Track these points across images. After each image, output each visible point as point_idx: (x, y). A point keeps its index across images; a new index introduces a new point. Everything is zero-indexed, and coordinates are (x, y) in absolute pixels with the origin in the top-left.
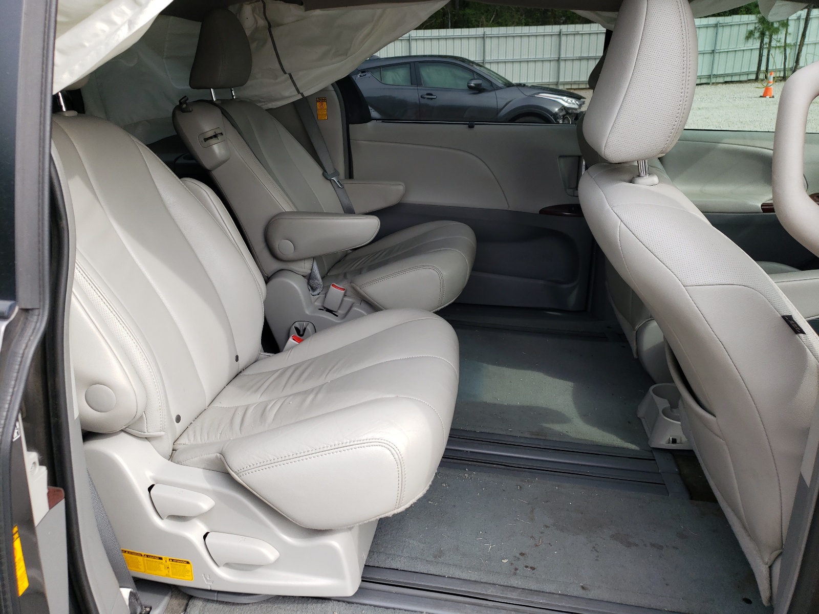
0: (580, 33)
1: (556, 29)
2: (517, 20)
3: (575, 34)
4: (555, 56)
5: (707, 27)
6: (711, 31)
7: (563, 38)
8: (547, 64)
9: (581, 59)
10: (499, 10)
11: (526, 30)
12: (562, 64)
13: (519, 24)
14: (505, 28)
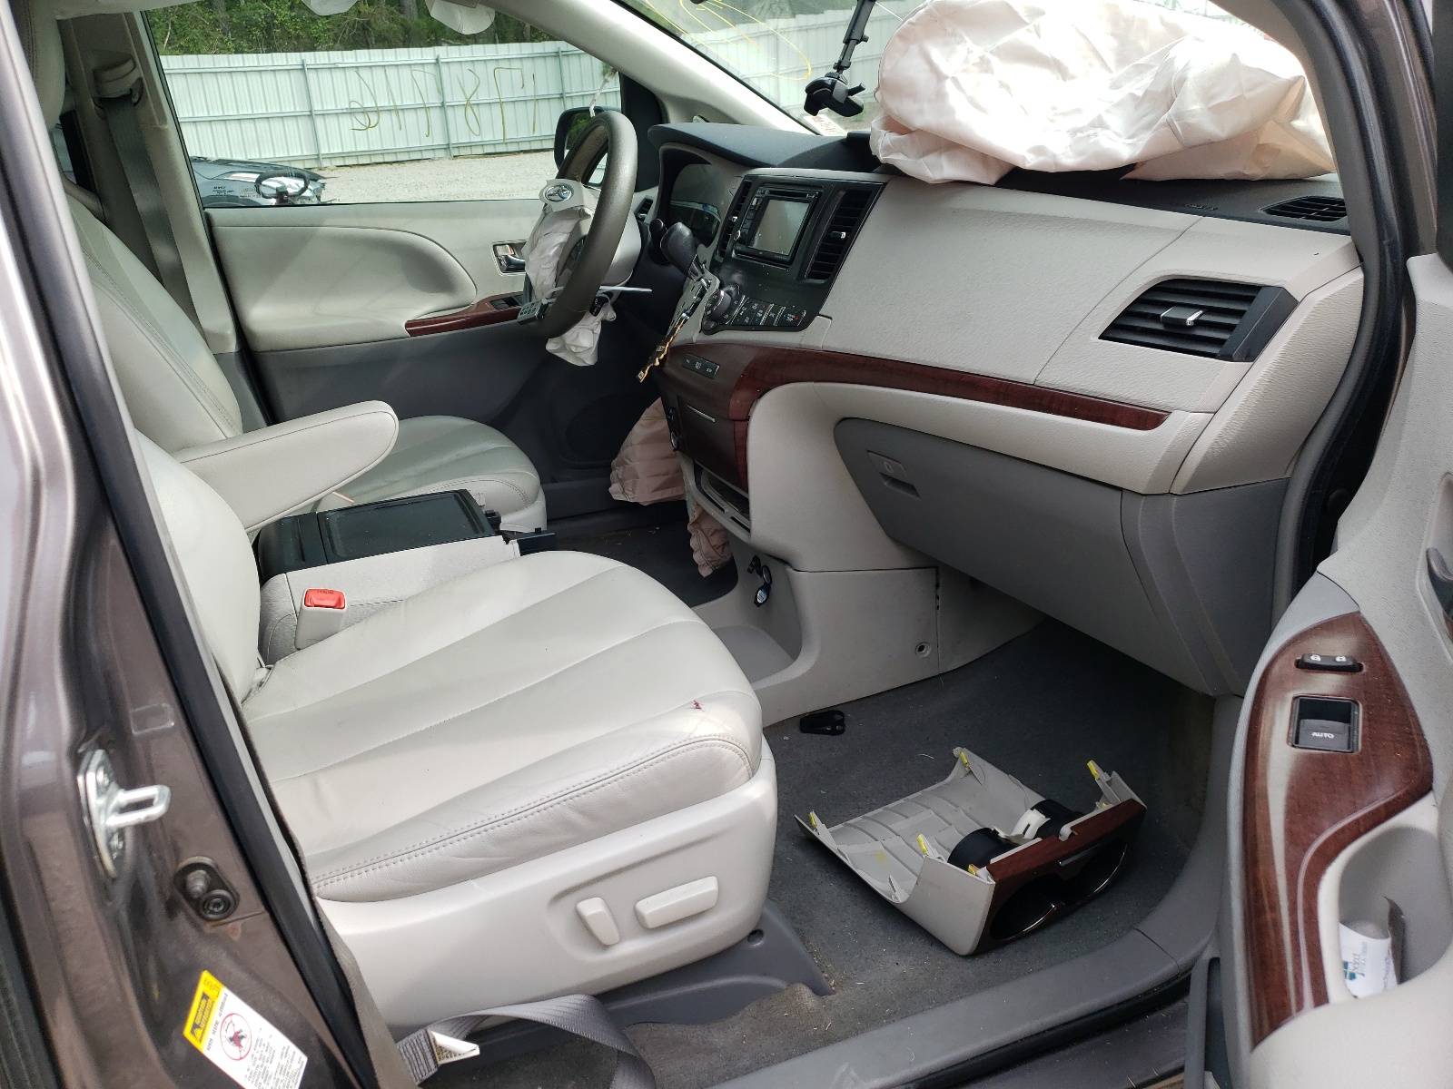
0: (340, 66)
1: (294, 58)
2: (217, 43)
3: (333, 68)
4: (304, 109)
5: (544, 56)
6: (551, 63)
7: (311, 76)
8: (290, 124)
9: (351, 112)
10: (176, 22)
11: (237, 60)
12: (319, 122)
13: (223, 50)
14: (194, 57)
